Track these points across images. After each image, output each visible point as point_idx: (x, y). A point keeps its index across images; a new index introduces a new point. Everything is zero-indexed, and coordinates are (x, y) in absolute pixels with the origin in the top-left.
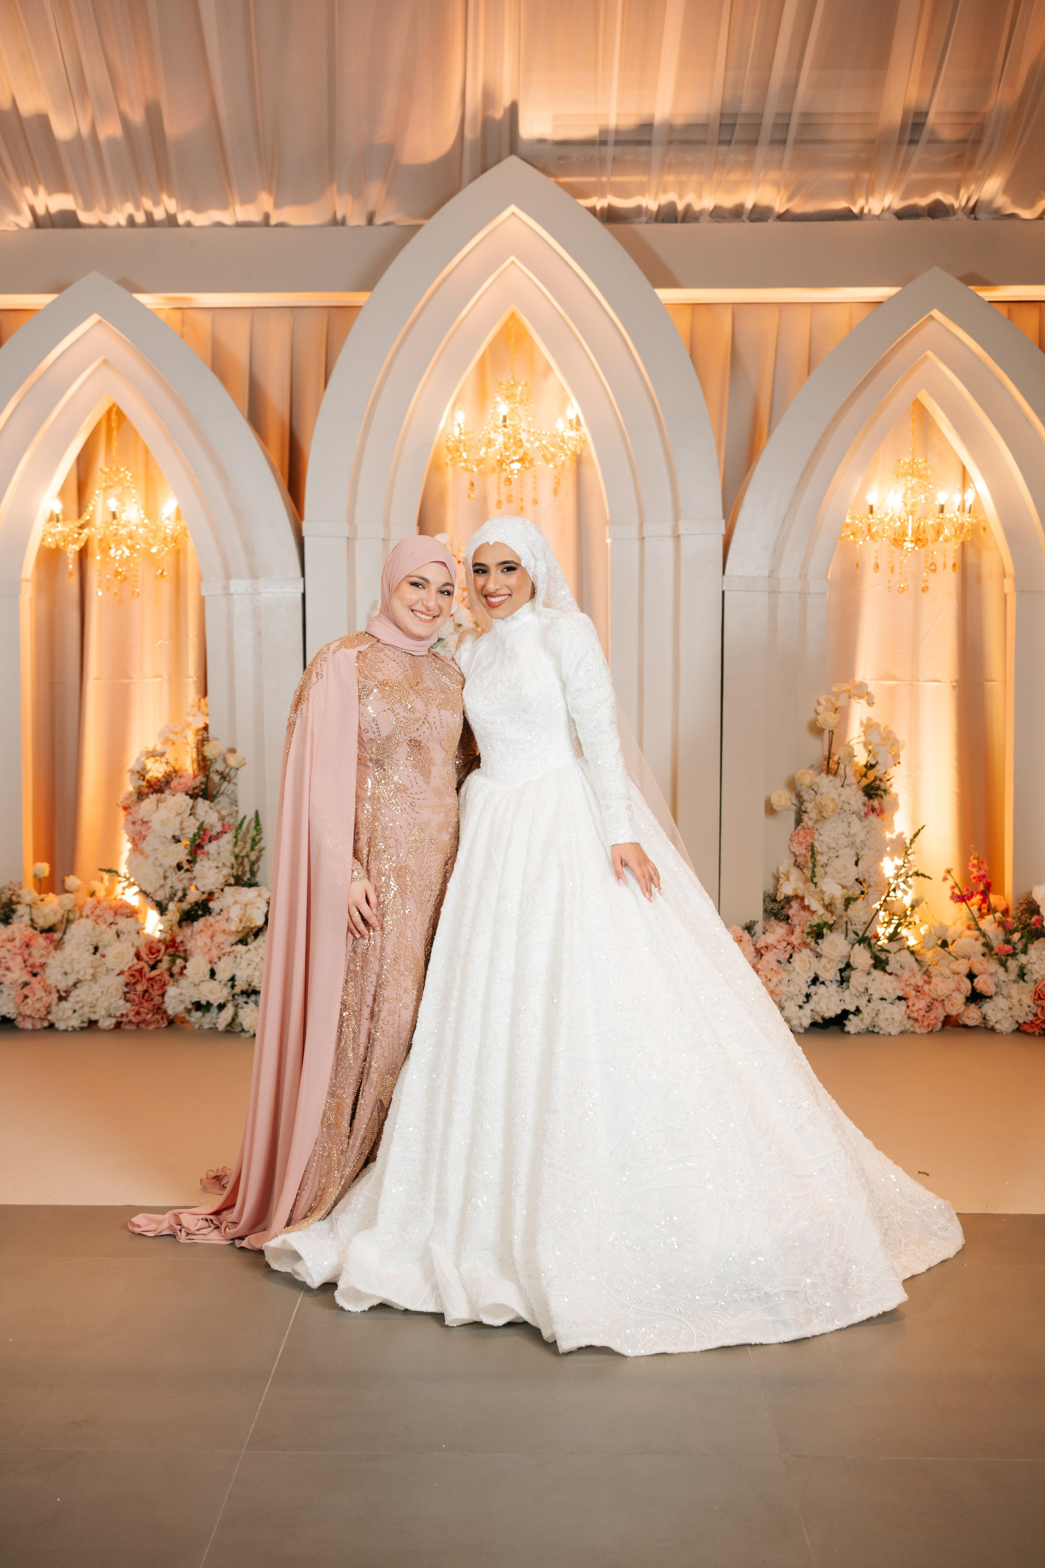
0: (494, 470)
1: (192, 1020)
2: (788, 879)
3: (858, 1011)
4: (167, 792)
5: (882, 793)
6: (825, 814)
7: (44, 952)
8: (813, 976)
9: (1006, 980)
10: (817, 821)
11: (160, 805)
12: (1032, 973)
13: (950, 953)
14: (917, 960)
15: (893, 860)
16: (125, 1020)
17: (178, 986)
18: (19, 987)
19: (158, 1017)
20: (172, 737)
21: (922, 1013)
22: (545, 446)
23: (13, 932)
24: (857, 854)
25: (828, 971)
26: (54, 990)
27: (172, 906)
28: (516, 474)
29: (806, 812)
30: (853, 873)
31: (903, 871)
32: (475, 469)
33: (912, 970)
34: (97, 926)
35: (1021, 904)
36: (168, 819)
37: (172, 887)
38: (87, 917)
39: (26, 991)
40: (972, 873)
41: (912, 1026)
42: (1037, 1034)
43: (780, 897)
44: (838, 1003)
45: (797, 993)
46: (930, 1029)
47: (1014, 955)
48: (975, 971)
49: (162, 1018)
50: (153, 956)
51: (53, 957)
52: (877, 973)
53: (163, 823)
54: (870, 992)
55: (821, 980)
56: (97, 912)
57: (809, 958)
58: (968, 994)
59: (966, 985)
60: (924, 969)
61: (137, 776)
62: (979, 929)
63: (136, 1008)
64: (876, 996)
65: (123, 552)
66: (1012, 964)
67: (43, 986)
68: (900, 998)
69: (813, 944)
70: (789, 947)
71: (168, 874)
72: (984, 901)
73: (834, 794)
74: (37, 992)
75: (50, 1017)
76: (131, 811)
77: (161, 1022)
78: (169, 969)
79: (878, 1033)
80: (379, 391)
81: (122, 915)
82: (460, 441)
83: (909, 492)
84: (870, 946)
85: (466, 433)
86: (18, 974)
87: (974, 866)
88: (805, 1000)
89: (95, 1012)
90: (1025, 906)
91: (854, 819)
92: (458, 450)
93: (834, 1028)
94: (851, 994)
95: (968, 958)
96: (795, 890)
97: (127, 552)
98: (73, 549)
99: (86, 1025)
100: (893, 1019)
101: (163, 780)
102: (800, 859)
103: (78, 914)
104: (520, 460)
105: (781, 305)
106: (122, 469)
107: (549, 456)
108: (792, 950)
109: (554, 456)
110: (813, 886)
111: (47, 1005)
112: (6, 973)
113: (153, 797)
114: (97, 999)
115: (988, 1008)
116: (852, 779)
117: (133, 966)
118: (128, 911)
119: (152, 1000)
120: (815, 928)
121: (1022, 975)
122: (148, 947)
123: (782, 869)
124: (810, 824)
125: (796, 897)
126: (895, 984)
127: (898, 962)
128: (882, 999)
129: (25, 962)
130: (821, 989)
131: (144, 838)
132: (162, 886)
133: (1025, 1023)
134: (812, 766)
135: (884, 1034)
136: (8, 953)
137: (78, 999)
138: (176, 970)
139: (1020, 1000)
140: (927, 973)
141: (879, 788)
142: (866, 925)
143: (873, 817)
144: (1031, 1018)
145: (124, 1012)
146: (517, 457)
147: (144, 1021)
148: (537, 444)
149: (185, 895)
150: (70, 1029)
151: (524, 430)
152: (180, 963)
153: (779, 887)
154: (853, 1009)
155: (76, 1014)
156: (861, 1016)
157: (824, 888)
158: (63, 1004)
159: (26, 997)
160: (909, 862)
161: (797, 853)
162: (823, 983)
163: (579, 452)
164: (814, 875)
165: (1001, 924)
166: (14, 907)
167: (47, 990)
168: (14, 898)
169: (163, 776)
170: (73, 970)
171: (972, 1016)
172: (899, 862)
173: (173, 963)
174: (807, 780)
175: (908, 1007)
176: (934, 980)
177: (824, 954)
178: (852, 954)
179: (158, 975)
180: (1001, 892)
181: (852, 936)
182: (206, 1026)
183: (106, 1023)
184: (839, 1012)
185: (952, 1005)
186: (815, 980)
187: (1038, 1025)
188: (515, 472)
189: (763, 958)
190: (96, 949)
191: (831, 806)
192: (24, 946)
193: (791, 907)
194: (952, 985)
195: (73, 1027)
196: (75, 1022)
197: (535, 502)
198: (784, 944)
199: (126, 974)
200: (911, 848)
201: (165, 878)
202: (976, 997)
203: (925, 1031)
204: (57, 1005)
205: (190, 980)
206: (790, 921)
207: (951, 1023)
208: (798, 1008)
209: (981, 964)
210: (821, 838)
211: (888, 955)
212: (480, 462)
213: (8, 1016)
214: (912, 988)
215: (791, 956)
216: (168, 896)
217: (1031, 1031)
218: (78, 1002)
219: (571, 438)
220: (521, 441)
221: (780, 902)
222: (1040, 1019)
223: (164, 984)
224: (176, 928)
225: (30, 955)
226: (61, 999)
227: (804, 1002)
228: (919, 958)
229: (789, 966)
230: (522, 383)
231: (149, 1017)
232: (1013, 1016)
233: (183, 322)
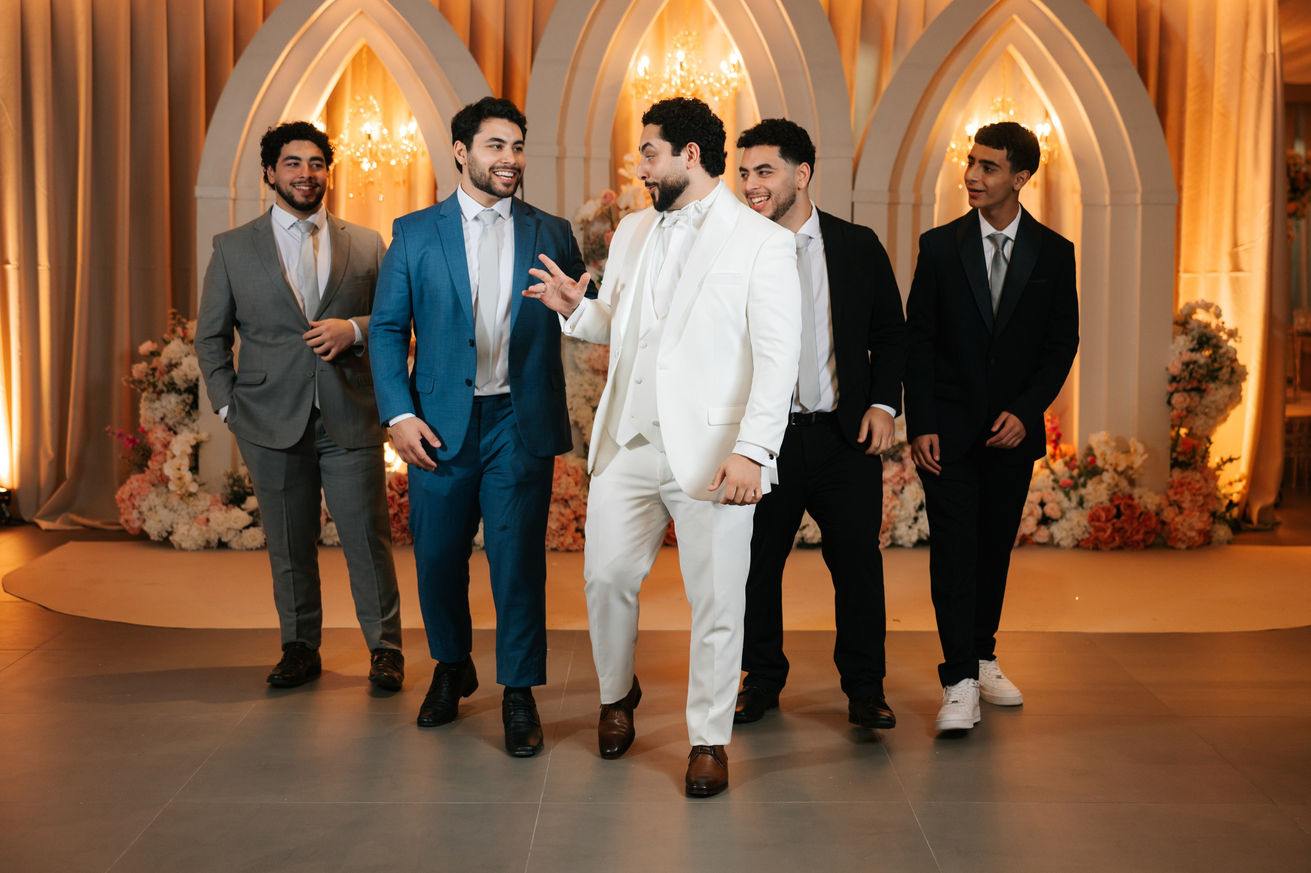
9: (1069, 506)
12: (1088, 501)
22: (712, 83)
45: (908, 516)
47: (1075, 487)
48: (1046, 500)
50: (401, 487)
58: (1040, 518)
59: (1038, 511)
62: (1050, 469)
65: (372, 164)
66: (1074, 494)
70: (902, 481)
72: (1056, 448)
77: (407, 539)
80: (583, 41)
82: (646, 80)
85: (650, 73)
88: (913, 521)
95: (1040, 490)
97: (375, 165)
106: (371, 98)
107: (715, 92)
108: (906, 482)
109: (719, 93)
115: (1054, 528)
119: (400, 521)
121: (1081, 503)
122: (397, 479)
133: (1082, 540)
139: (1078, 522)
144: (1086, 536)
148: (706, 82)
150: (335, 544)
151: (696, 72)
163: (739, 89)
165: (1066, 464)
171: (1042, 535)
180: (1069, 441)
185: (1027, 526)
187: (1092, 540)
193: (904, 451)
198: (898, 478)
202: (1045, 521)
204: (326, 525)
206: (903, 461)
207: (1026, 540)
208: (907, 528)
209: (1051, 495)
215: (903, 488)
217: (1086, 545)
219: (733, 79)
220: (694, 80)
222: (1093, 536)
227: (912, 524)
229: (902, 496)
230: (694, 33)
231: (398, 535)
232: (1073, 535)
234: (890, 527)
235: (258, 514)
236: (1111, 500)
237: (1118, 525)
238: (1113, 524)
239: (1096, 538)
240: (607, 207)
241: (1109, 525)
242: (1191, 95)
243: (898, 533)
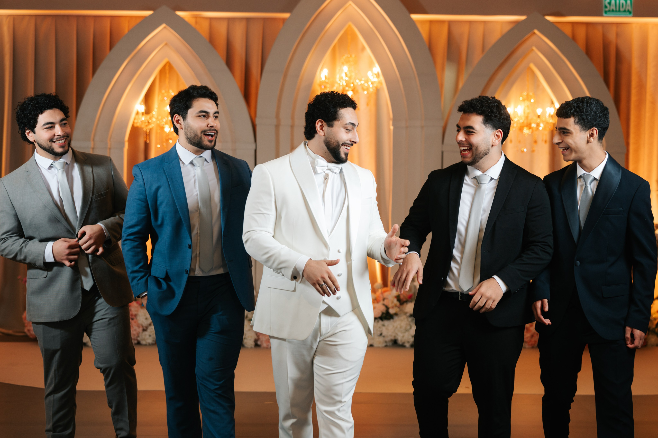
7: (136, 309)
21: (529, 339)
22: (363, 84)
26: (141, 326)
46: (532, 346)
51: (140, 311)
67: (137, 324)
75: (139, 339)
82: (326, 82)
83: (526, 109)
85: (328, 79)
104: (353, 91)
105: (471, 22)
107: (365, 88)
109: (367, 89)
111: (138, 333)
148: (359, 83)
150: (148, 344)
155: (151, 338)
158: (145, 333)
163: (379, 87)
167: (138, 326)
196: (150, 341)
204: (142, 333)
219: (375, 82)
226: (144, 330)
230: (353, 56)
233: (196, 23)
242: (634, 91)
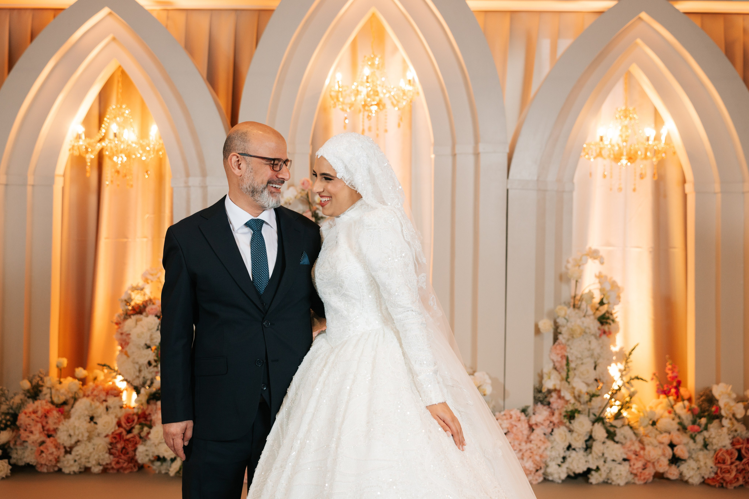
0: (360, 111)
1: (154, 467)
2: (549, 378)
3: (598, 469)
4: (144, 314)
5: (611, 322)
6: (575, 336)
7: (56, 421)
8: (567, 444)
9: (695, 448)
10: (568, 340)
11: (138, 323)
12: (712, 444)
13: (657, 429)
14: (635, 433)
15: (617, 365)
16: (109, 467)
17: (145, 445)
18: (38, 445)
19: (131, 465)
20: (150, 277)
21: (640, 470)
22: (392, 96)
23: (37, 407)
24: (595, 362)
25: (577, 441)
26: (62, 447)
27: (143, 391)
28: (375, 113)
29: (560, 333)
30: (593, 375)
31: (624, 373)
32: (348, 110)
33: (631, 440)
34: (93, 403)
35: (701, 396)
36: (142, 333)
37: (144, 378)
38: (88, 396)
39: (42, 448)
40: (667, 374)
41: (633, 479)
42: (717, 486)
43: (544, 390)
44: (585, 463)
45: (557, 456)
46: (645, 481)
47: (700, 432)
48: (675, 442)
49: (134, 466)
50: (128, 424)
51: (63, 424)
52: (610, 443)
53: (139, 336)
54: (606, 455)
55: (573, 447)
56: (95, 393)
57: (565, 432)
58: (670, 457)
59: (669, 452)
60: (639, 439)
61: (124, 303)
62: (676, 414)
63: (116, 459)
64: (609, 459)
65: (123, 158)
66: (699, 439)
67: (54, 445)
68: (625, 460)
69: (568, 424)
70: (551, 425)
71: (142, 368)
72: (677, 393)
73: (579, 322)
74: (49, 448)
75: (59, 465)
76: (121, 326)
77: (134, 468)
78: (139, 434)
79: (611, 484)
81: (112, 394)
82: (339, 91)
83: (623, 128)
84: (604, 423)
85: (342, 87)
86: (37, 436)
87: (669, 369)
88: (562, 460)
89: (89, 462)
90: (703, 398)
91: (593, 339)
92: (337, 98)
93: (580, 479)
94: (593, 457)
95: (670, 433)
96: (555, 385)
97: (125, 159)
98: (91, 156)
99: (82, 470)
100: (621, 474)
101: (142, 306)
102: (557, 364)
103: (81, 395)
104: (378, 105)
105: (540, 13)
106: (124, 106)
107: (395, 102)
108: (553, 426)
109: (398, 102)
110: (567, 384)
111: (56, 457)
112: (30, 435)
113: (134, 318)
114: (91, 453)
115: (684, 467)
116: (590, 312)
117: (115, 431)
118: (116, 392)
119: (128, 453)
120: (569, 413)
121: (705, 446)
122: (126, 417)
123: (545, 371)
124: (564, 341)
125: (555, 390)
126: (622, 450)
127: (622, 434)
128: (613, 460)
129: (43, 427)
130: (573, 454)
131: (127, 344)
132: (138, 377)
133: (708, 478)
134: (565, 303)
135: (615, 485)
136: (32, 421)
137: (77, 453)
138: (143, 434)
139: (705, 463)
140: (641, 442)
141: (608, 318)
142: (601, 409)
143: (604, 337)
144: (713, 475)
145: (108, 462)
146: (375, 103)
147: (122, 468)
148: (387, 95)
149: (152, 383)
150: (72, 473)
151: (380, 85)
152: (147, 430)
153: (544, 382)
154: (594, 467)
155: (76, 463)
156: (599, 472)
157: (574, 385)
158: (69, 456)
159: (42, 452)
160: (628, 367)
161: (555, 360)
162: (574, 449)
163: (414, 99)
164: (568, 377)
165: (690, 410)
166: (40, 388)
167: (57, 447)
168: (40, 383)
169: (143, 304)
170: (75, 434)
171: (673, 473)
172: (621, 366)
173: (142, 429)
174: (562, 313)
175: (630, 466)
176: (648, 448)
177: (575, 430)
178: (594, 430)
179: (132, 437)
180: (686, 386)
181: (592, 416)
182: (163, 472)
183: (97, 469)
184: (585, 469)
185: (660, 466)
186: (569, 447)
187: (718, 480)
188: (374, 112)
189: (535, 432)
190: (92, 418)
191: (579, 331)
192: (43, 417)
193: (551, 396)
194: (660, 452)
195: (74, 472)
196: (76, 469)
197: (386, 131)
198: (548, 422)
199: (111, 436)
200: (629, 358)
201: (140, 371)
202: (675, 460)
203: (642, 482)
204: (64, 456)
205: (152, 442)
206: (551, 406)
207: (659, 477)
208: (557, 467)
209: (679, 437)
210: (572, 351)
211: (616, 429)
212: (351, 105)
213: (31, 463)
214: (632, 453)
215: (552, 430)
216: (141, 383)
217: (713, 484)
218: (77, 455)
219: (409, 91)
220: (377, 91)
221: (544, 393)
222: (719, 476)
223: (136, 444)
224: (145, 407)
225: (47, 423)
226: (67, 453)
227: (562, 462)
228: (636, 431)
229: (552, 438)
231: (125, 465)
232: (700, 474)
233: (168, 18)
234: (543, 465)
235: (9, 447)
236: (733, 444)
237: (741, 467)
238: (736, 466)
239: (722, 478)
240: (306, 192)
241: (733, 467)
243: (549, 470)
